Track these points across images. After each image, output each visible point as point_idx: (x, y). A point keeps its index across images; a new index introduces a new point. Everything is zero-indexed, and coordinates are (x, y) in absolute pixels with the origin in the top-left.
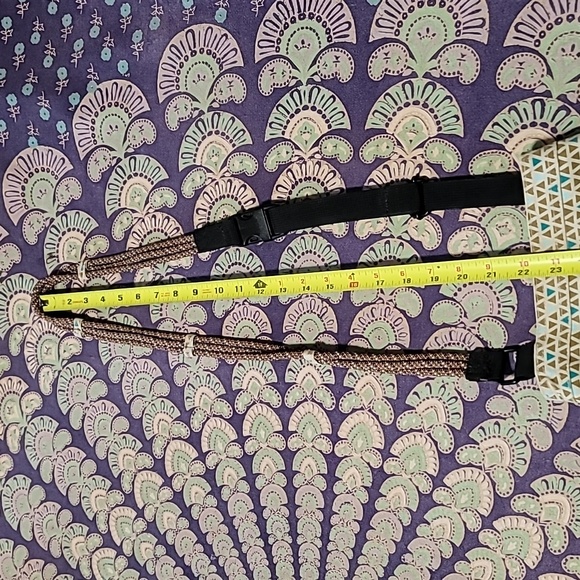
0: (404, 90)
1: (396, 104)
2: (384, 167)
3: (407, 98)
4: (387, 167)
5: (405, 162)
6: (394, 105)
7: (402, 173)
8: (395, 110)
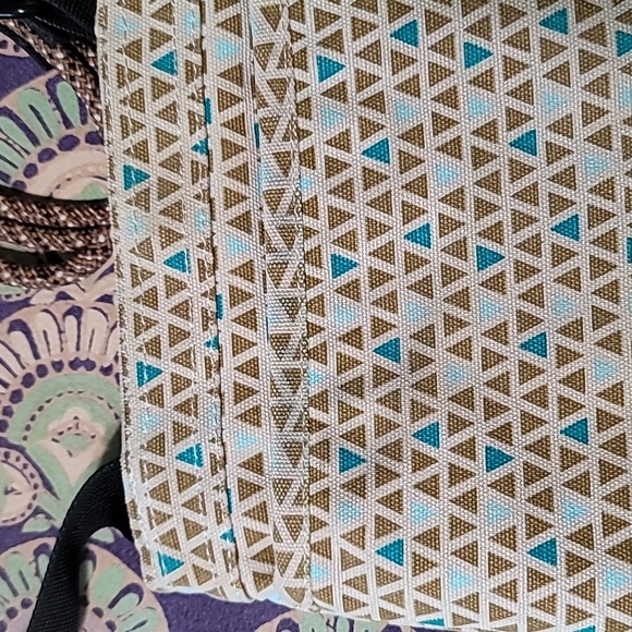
0: (54, 98)
1: (35, 141)
2: (11, 329)
3: (67, 123)
4: (21, 326)
5: (76, 312)
6: (28, 145)
7: (71, 345)
8: (33, 159)
